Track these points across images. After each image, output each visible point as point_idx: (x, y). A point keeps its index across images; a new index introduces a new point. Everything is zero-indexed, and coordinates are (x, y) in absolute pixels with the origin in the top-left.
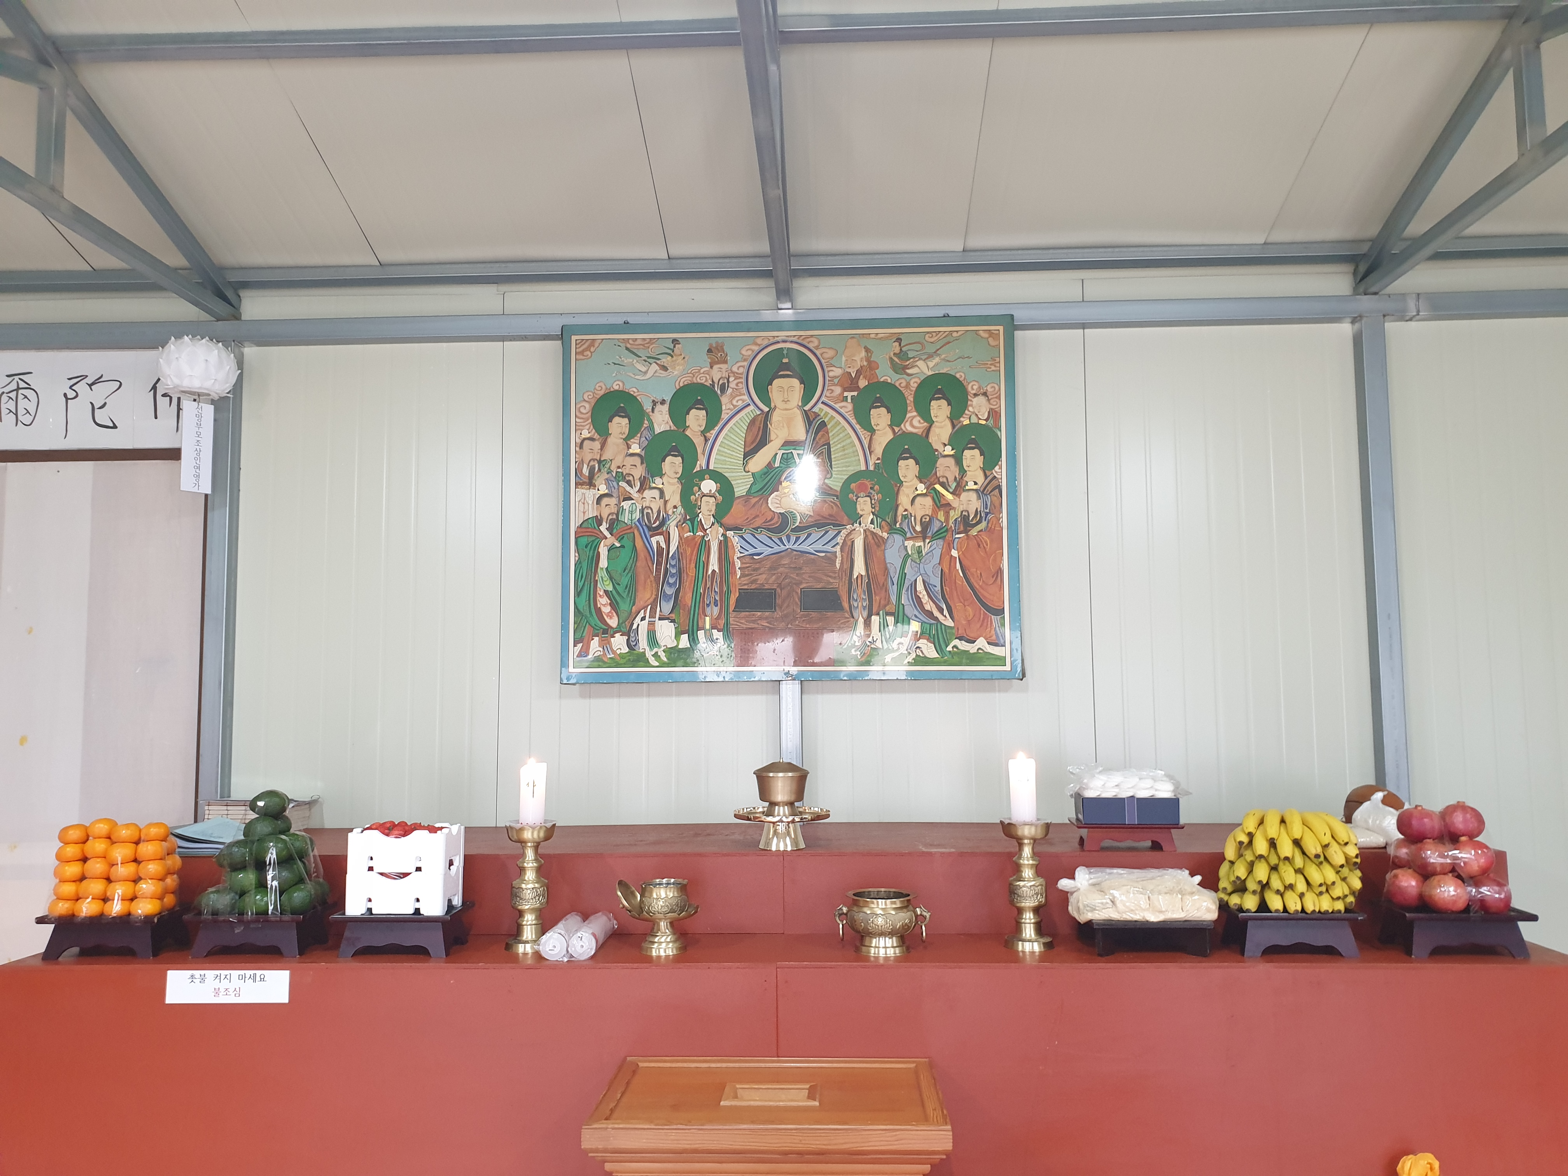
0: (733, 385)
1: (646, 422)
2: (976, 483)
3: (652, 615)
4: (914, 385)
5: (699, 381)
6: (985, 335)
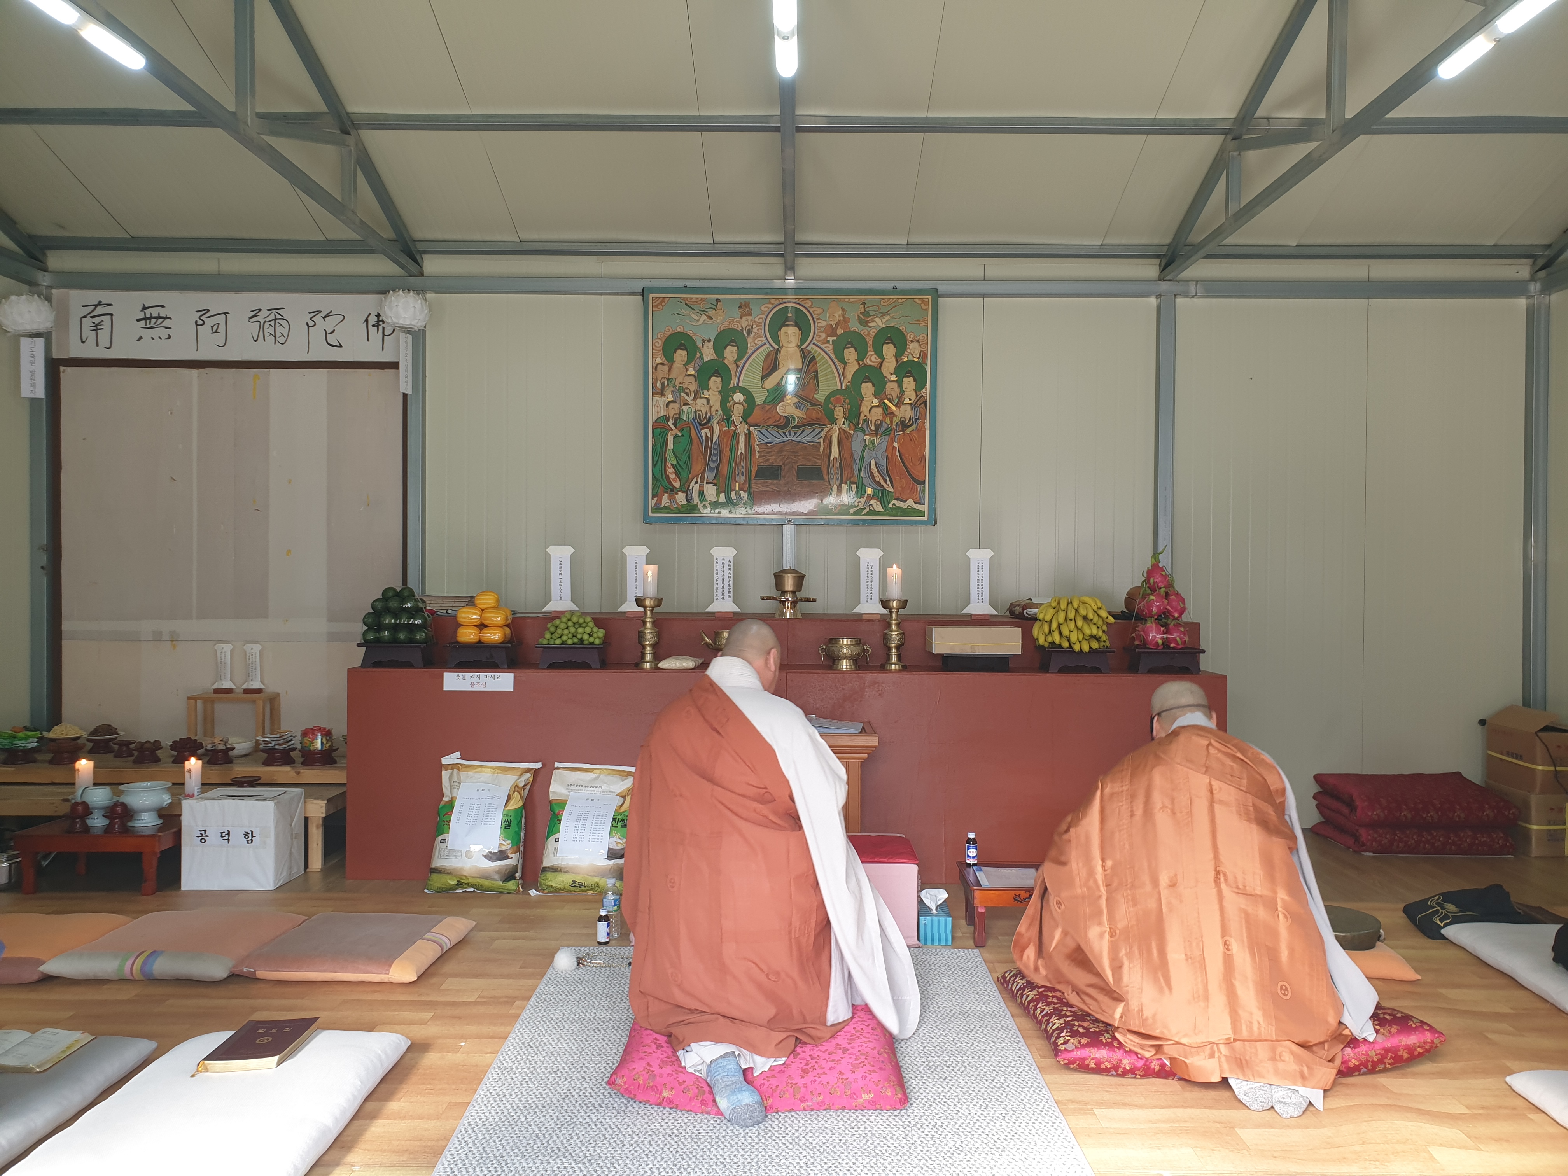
1: (698, 353)
3: (702, 481)
4: (873, 334)
5: (733, 327)
6: (919, 302)
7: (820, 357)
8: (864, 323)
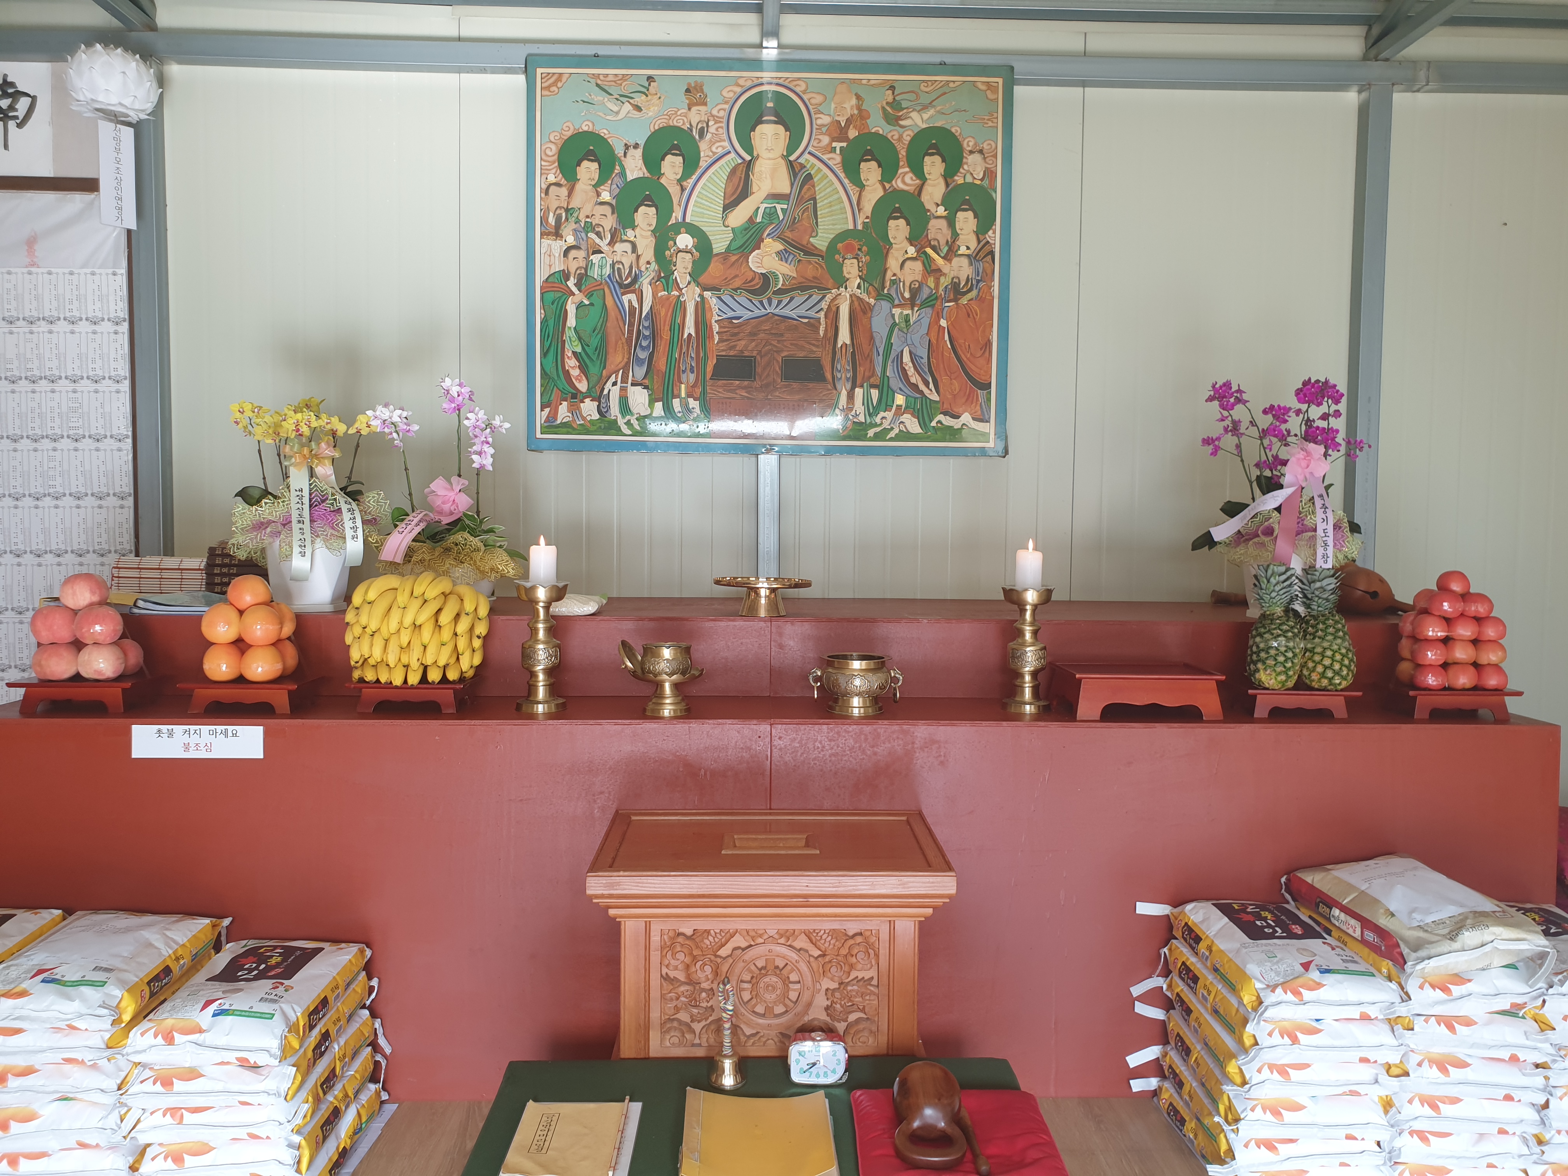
0: (712, 129)
1: (617, 167)
2: (968, 248)
3: (624, 380)
4: (907, 139)
5: (675, 124)
6: (983, 87)
7: (819, 176)
8: (893, 120)
